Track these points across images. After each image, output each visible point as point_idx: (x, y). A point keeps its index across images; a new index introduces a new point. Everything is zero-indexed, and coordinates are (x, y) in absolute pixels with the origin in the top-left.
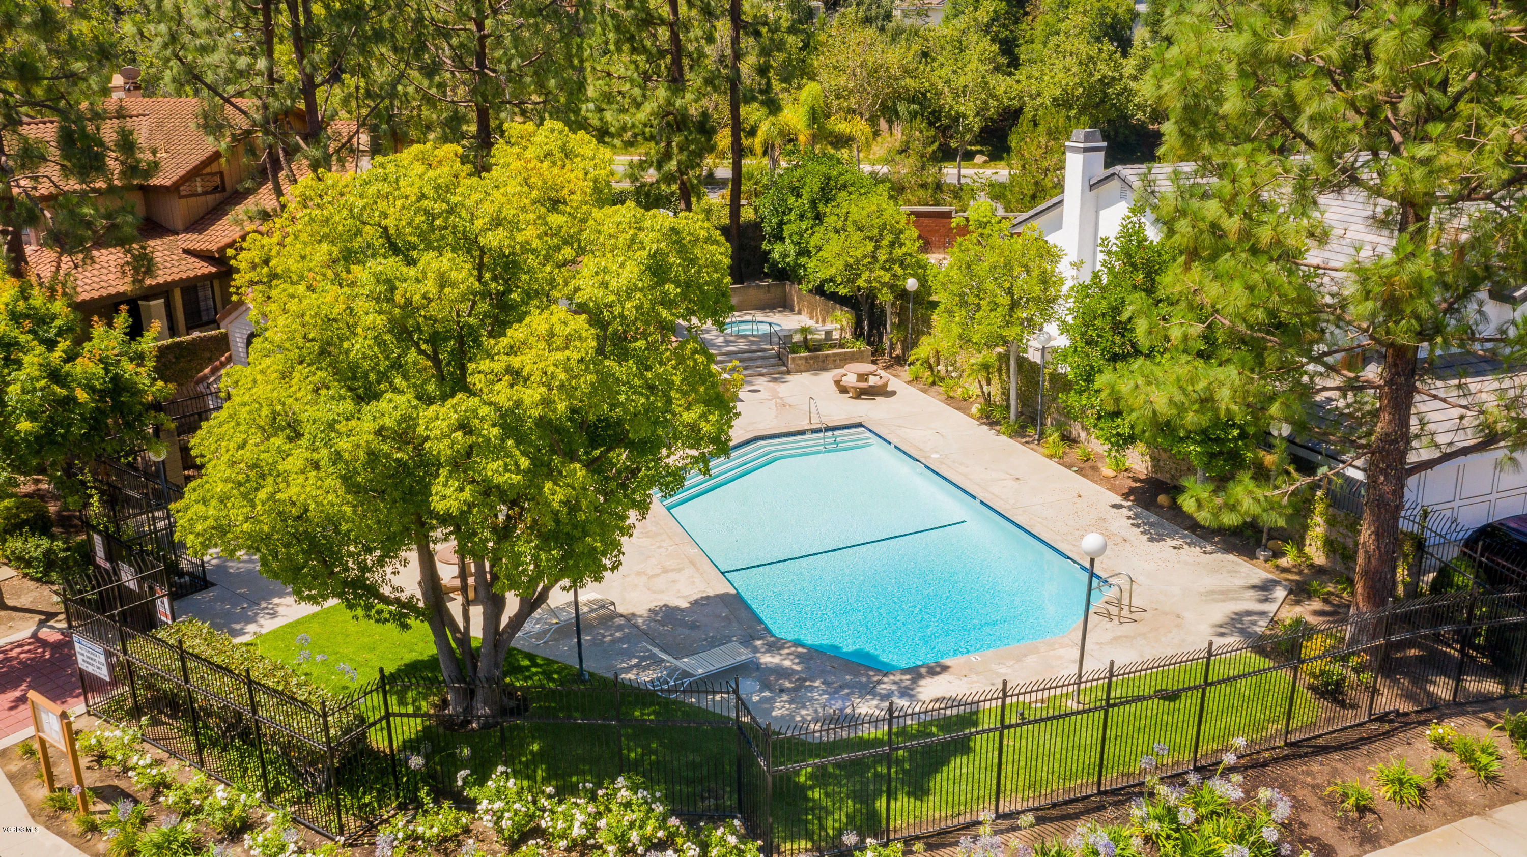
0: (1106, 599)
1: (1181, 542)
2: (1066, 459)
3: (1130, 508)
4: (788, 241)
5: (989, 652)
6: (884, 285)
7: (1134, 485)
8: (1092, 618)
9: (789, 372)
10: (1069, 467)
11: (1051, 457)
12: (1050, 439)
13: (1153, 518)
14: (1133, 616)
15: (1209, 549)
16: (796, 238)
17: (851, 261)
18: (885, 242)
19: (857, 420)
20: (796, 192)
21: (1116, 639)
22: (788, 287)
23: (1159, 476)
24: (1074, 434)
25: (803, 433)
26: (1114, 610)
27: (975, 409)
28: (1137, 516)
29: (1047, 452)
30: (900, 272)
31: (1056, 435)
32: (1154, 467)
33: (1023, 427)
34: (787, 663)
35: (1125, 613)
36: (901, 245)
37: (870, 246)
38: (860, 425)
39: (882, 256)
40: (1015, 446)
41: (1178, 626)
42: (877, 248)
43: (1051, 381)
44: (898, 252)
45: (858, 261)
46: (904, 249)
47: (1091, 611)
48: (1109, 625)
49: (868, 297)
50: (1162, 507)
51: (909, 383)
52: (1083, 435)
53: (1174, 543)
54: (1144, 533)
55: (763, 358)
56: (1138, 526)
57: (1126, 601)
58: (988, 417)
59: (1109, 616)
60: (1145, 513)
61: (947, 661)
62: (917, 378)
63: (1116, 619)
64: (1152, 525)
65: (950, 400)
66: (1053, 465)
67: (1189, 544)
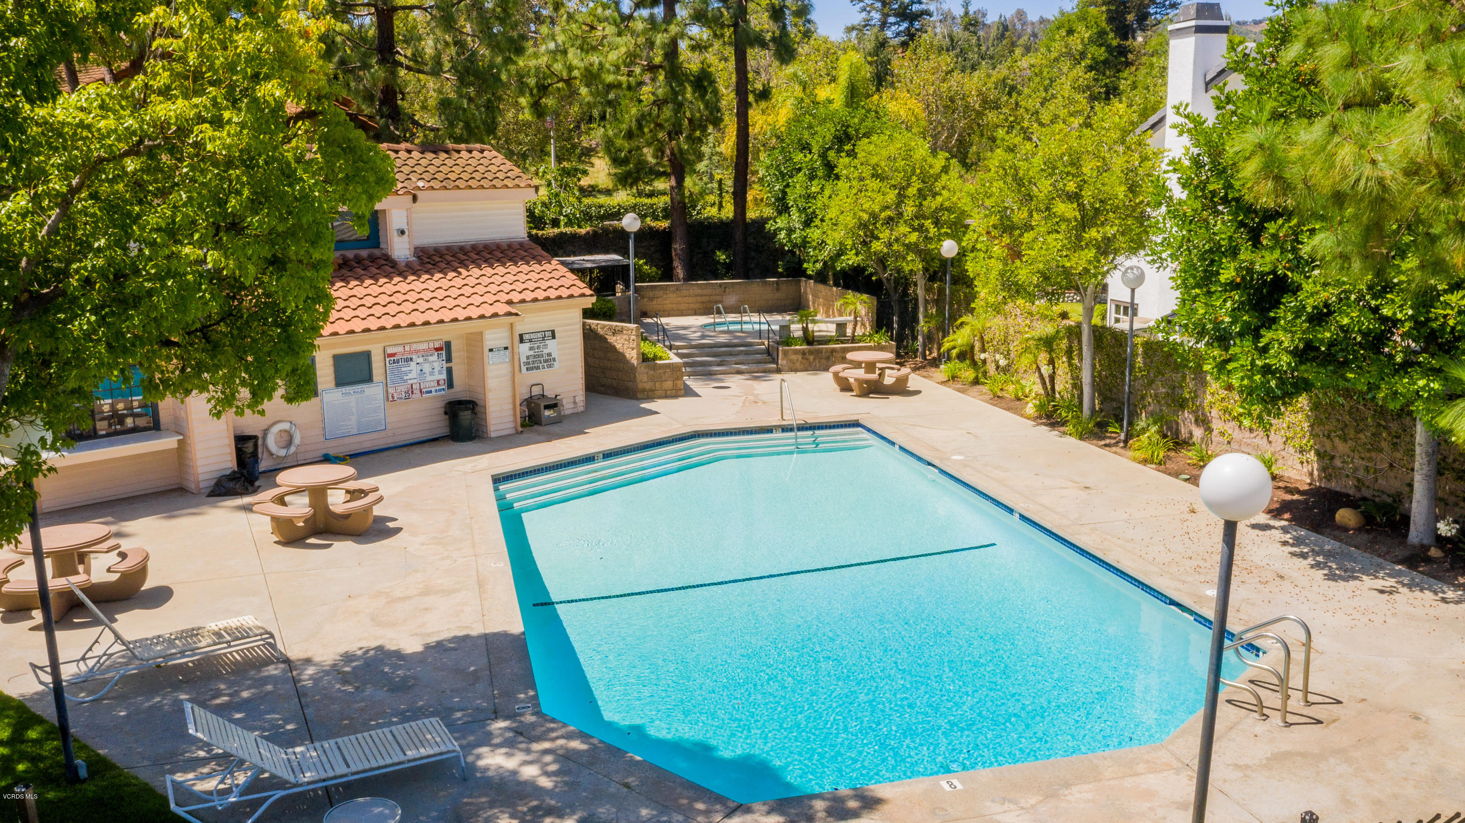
0: (1251, 673)
1: (1391, 582)
2: (1170, 465)
3: (1285, 530)
4: (794, 211)
5: (983, 774)
6: (909, 247)
7: (1288, 497)
8: (1224, 711)
9: (778, 371)
10: (1176, 475)
11: (1145, 462)
12: (1144, 438)
13: (1330, 545)
14: (1313, 711)
15: (1450, 594)
16: (801, 203)
17: (865, 216)
18: (912, 191)
19: (854, 418)
20: (805, 147)
21: (1279, 758)
22: (803, 284)
23: (1333, 485)
24: (1184, 433)
25: (769, 430)
26: (1272, 699)
27: (1030, 409)
28: (1298, 542)
29: (1139, 455)
30: (933, 231)
31: (1154, 429)
32: (1323, 469)
33: (1102, 426)
34: (530, 772)
35: (1295, 702)
36: (935, 195)
37: (891, 196)
38: (856, 424)
39: (909, 210)
40: (1090, 449)
41: (1417, 736)
42: (901, 197)
43: (1145, 353)
44: (931, 204)
45: (874, 216)
46: (939, 199)
47: (1222, 696)
48: (1261, 728)
49: (897, 281)
50: (1345, 529)
51: (943, 383)
52: (1198, 433)
53: (1379, 584)
54: (1317, 566)
55: (747, 353)
56: (1304, 556)
57: (1296, 681)
58: (1049, 416)
59: (1260, 709)
60: (1314, 537)
61: (881, 790)
62: (954, 378)
63: (1276, 719)
64: (1329, 555)
65: (997, 399)
66: (1150, 471)
67: (1410, 586)
